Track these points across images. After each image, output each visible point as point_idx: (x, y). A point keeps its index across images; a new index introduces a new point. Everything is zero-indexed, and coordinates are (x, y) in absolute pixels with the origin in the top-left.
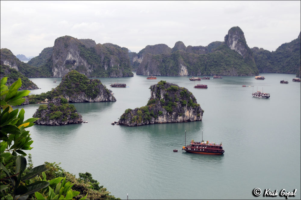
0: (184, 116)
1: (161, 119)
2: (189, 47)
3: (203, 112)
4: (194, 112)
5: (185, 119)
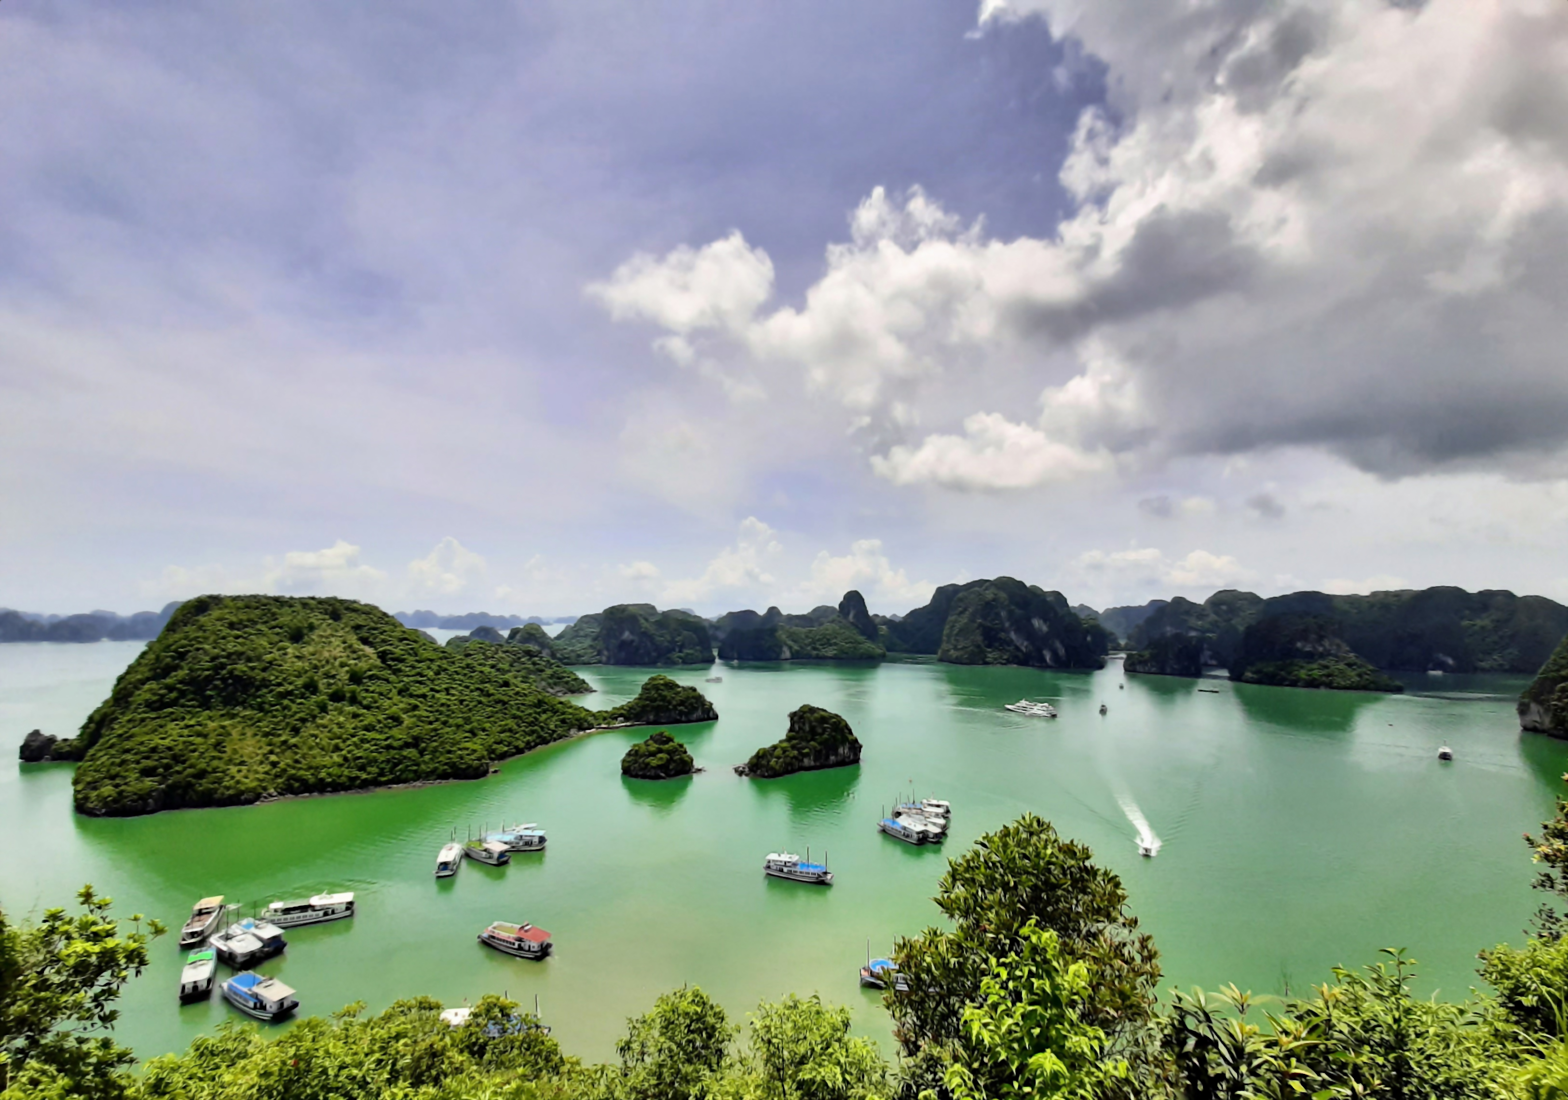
0: (836, 754)
1: (806, 762)
2: (789, 615)
3: (861, 747)
4: (850, 749)
5: (839, 758)
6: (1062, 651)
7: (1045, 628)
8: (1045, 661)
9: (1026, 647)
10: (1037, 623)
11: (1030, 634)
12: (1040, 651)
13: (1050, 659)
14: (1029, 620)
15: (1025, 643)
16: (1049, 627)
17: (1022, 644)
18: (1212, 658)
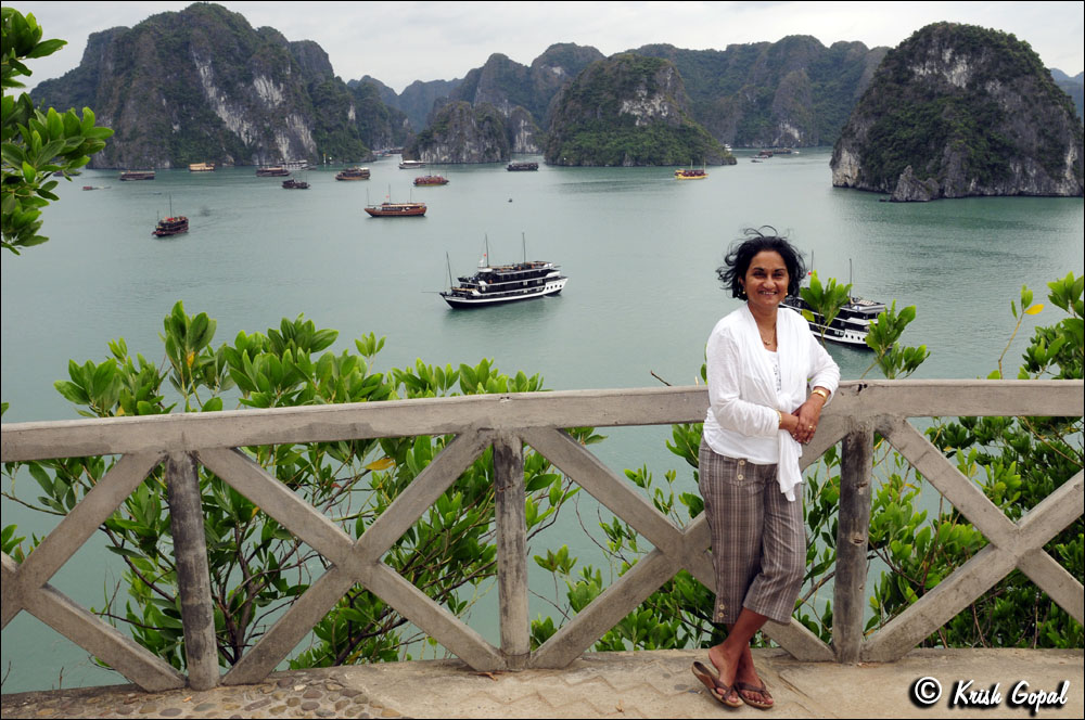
6: (307, 138)
7: (277, 96)
8: (278, 154)
9: (247, 133)
10: (263, 87)
11: (253, 109)
12: (269, 136)
13: (287, 152)
14: (249, 79)
15: (246, 127)
16: (286, 93)
17: (241, 126)
18: (532, 140)
